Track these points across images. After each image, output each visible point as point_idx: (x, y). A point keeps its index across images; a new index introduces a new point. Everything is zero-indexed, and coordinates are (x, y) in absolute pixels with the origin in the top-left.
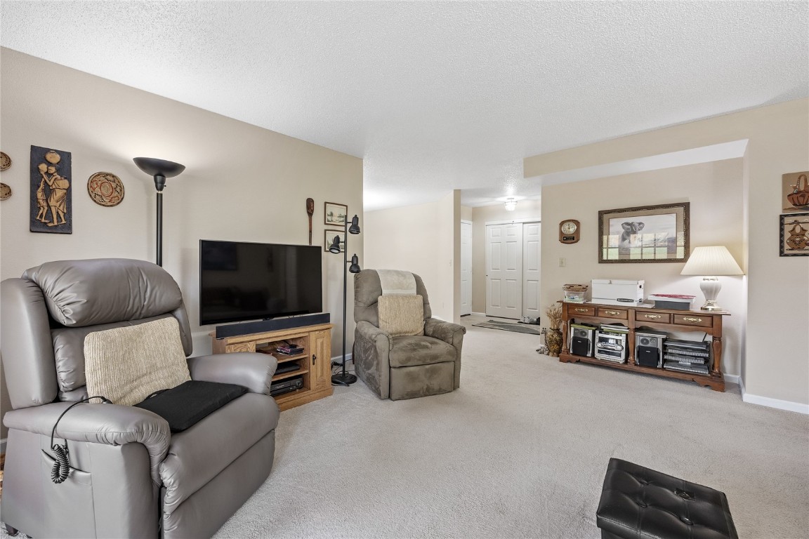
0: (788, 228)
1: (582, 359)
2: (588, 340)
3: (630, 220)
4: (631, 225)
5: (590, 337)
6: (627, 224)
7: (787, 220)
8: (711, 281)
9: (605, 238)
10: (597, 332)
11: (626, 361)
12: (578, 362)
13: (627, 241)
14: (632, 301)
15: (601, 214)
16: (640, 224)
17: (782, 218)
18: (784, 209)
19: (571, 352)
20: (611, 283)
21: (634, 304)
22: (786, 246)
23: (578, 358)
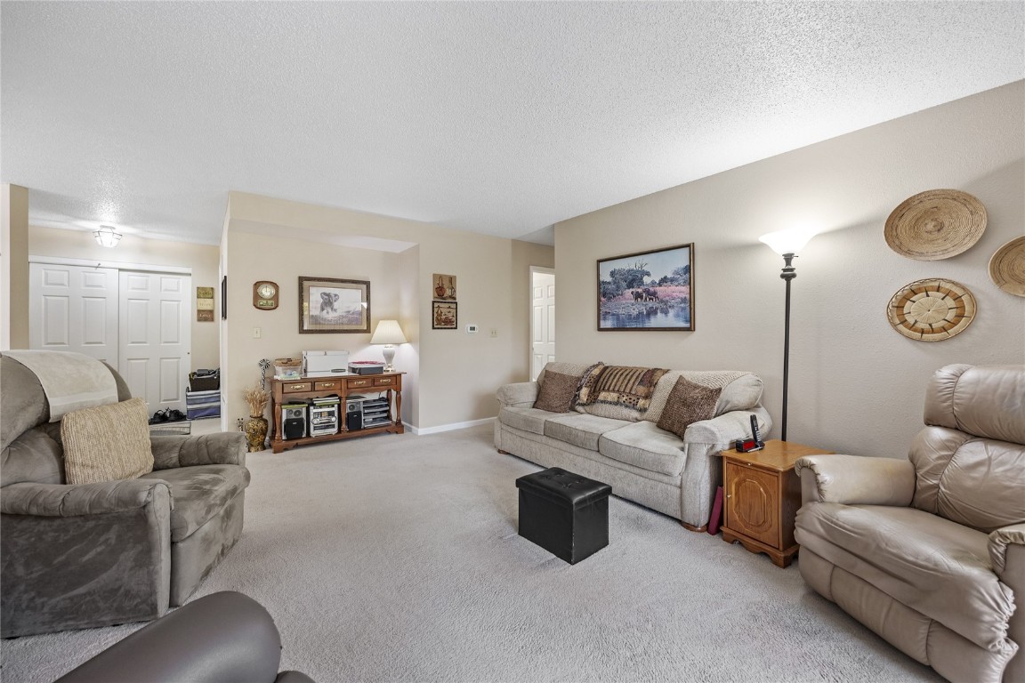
0: (436, 310)
1: (299, 441)
2: (302, 419)
3: (327, 290)
4: (328, 295)
5: (304, 416)
6: (325, 294)
7: (436, 305)
8: (391, 348)
9: (305, 304)
10: (312, 408)
11: (340, 431)
12: (297, 446)
13: (325, 312)
14: (344, 371)
15: (301, 280)
16: (336, 295)
17: (433, 302)
18: (434, 297)
19: (284, 437)
20: (326, 354)
21: (346, 374)
22: (435, 323)
23: (295, 442)
